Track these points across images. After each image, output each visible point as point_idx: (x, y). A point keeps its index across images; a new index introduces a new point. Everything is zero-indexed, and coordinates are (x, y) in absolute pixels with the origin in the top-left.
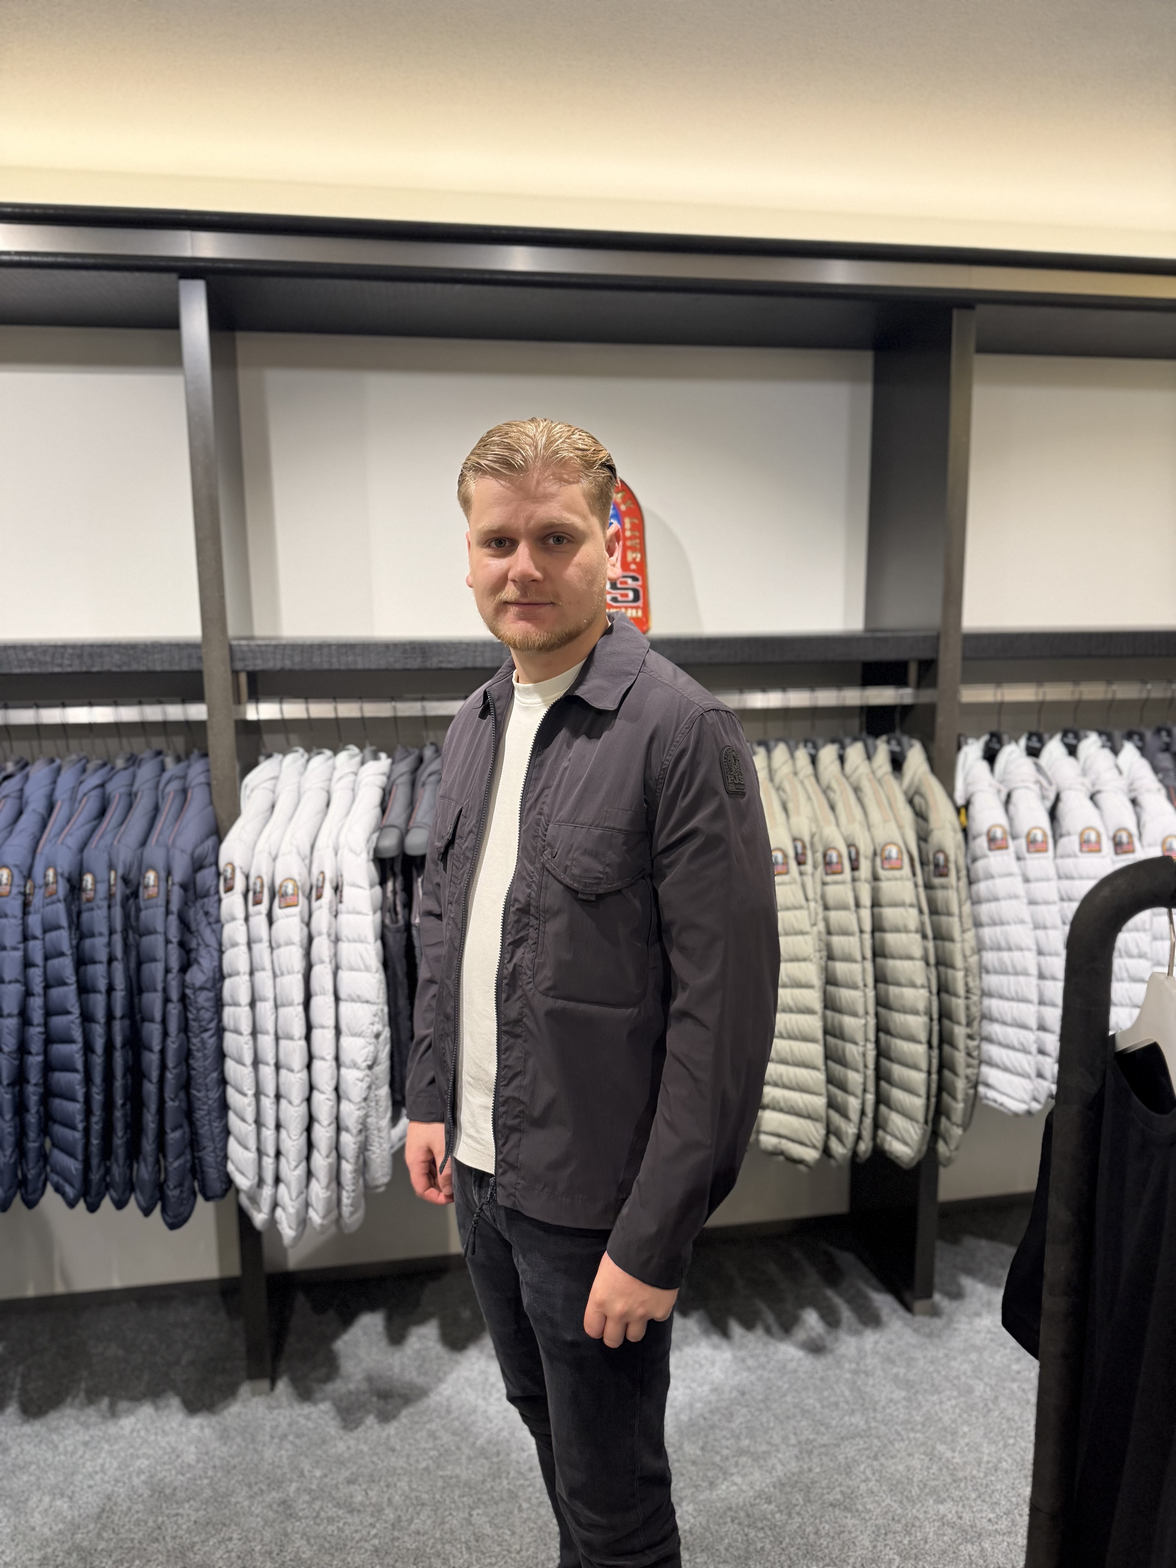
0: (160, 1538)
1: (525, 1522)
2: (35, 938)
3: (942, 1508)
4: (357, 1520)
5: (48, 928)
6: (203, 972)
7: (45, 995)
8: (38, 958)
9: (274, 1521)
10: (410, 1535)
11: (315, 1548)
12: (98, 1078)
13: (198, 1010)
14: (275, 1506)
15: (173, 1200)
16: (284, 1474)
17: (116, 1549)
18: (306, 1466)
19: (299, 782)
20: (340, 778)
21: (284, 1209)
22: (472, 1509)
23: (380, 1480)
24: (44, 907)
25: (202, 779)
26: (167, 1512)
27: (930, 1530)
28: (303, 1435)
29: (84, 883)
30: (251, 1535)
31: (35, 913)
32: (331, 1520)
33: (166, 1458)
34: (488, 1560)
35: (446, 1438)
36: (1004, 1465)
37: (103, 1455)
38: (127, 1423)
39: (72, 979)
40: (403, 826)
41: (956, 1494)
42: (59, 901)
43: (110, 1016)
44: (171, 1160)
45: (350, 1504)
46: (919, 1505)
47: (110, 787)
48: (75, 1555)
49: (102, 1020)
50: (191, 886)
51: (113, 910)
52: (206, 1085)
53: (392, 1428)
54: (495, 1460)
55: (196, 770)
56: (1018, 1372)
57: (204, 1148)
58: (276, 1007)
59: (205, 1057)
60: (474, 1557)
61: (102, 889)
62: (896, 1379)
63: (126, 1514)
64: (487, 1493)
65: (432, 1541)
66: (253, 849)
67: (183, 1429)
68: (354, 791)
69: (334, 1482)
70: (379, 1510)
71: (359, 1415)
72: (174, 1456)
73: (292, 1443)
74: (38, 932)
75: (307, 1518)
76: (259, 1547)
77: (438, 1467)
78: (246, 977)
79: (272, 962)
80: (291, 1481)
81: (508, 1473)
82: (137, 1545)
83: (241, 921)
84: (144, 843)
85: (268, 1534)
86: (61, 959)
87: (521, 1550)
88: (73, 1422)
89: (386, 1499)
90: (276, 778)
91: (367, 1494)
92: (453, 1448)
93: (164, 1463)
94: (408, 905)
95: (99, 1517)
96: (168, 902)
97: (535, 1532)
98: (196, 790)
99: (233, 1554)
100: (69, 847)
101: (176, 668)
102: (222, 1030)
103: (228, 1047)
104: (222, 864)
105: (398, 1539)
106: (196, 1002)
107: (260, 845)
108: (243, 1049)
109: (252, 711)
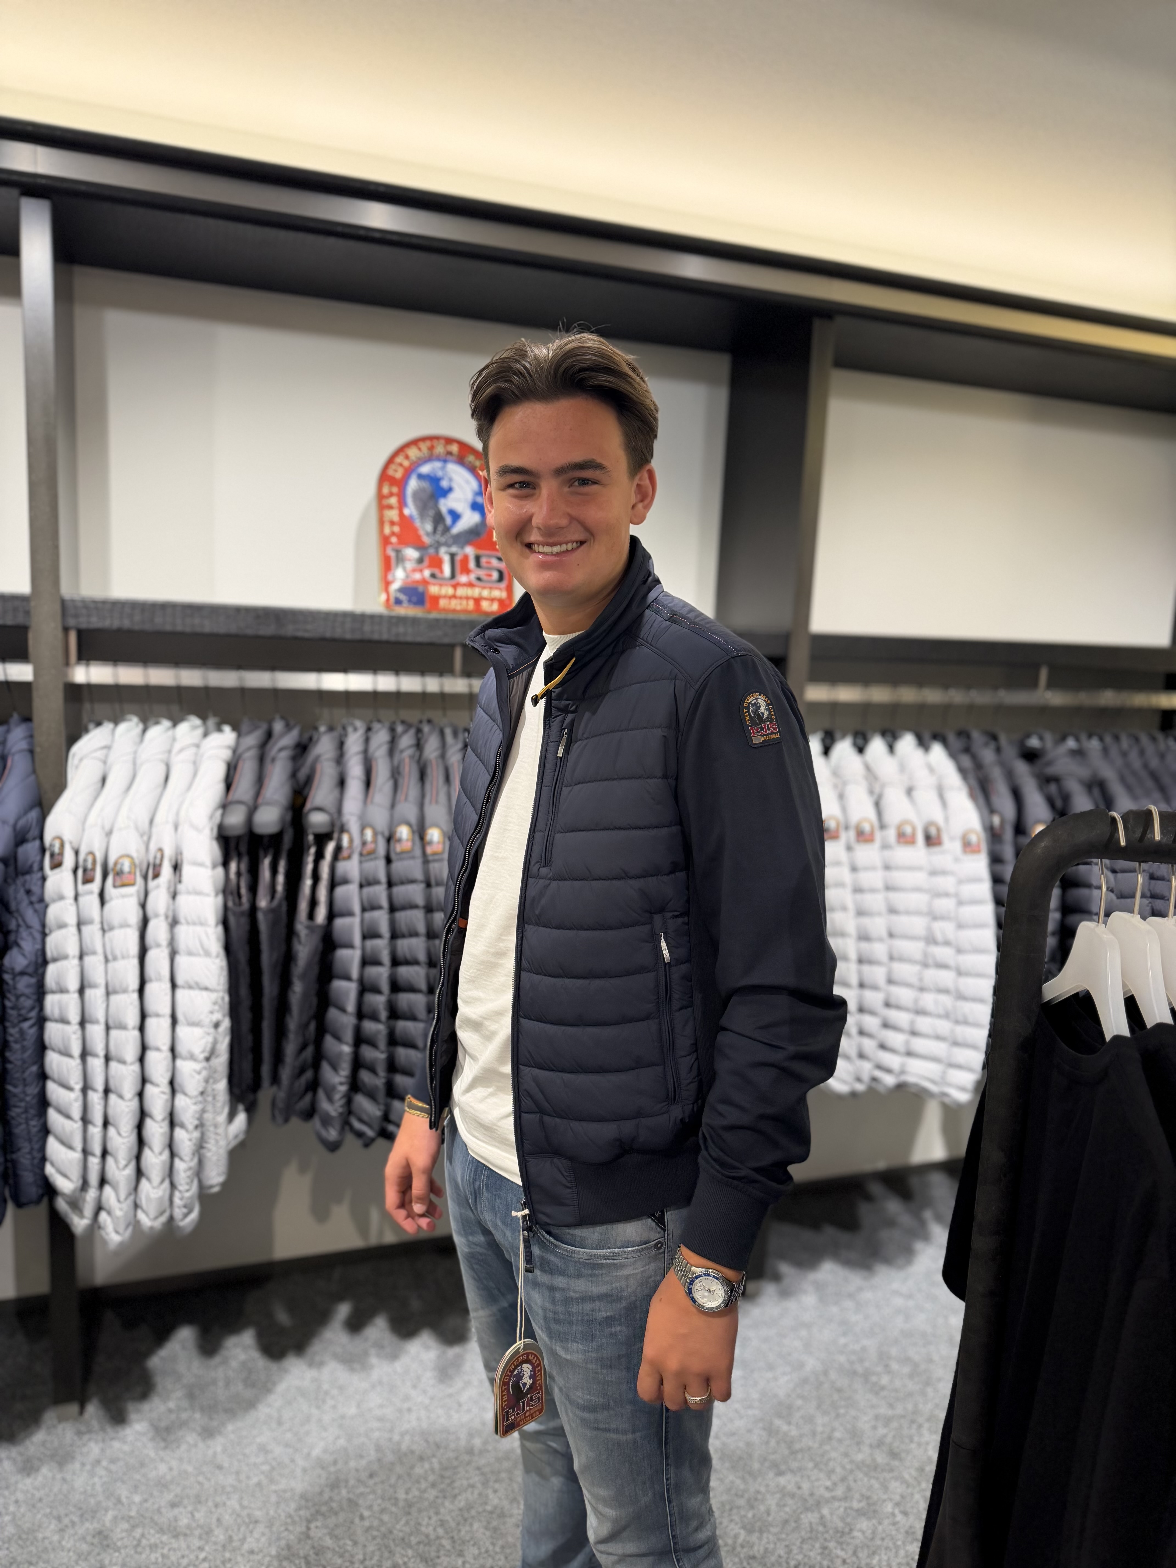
1: (368, 1530)
3: (782, 1480)
4: (183, 1545)
6: (24, 955)
9: (89, 1553)
10: (243, 1555)
13: (18, 997)
14: (89, 1538)
16: (99, 1503)
18: (123, 1492)
19: (136, 754)
20: (181, 750)
21: (109, 1213)
22: (309, 1521)
23: (207, 1500)
25: (24, 745)
27: (772, 1502)
28: (118, 1459)
32: (153, 1547)
35: (278, 1450)
36: (837, 1435)
40: (251, 802)
41: (794, 1465)
45: (175, 1529)
46: (759, 1480)
50: (12, 862)
52: (24, 1080)
53: (217, 1445)
55: (17, 735)
56: (846, 1345)
57: (19, 1149)
58: (108, 994)
59: (24, 1049)
64: (326, 1503)
65: (267, 1559)
66: (83, 822)
68: (196, 765)
69: (156, 1506)
70: (207, 1532)
71: (180, 1433)
73: (106, 1469)
75: (126, 1547)
77: (272, 1481)
78: (76, 962)
79: (104, 946)
80: (107, 1510)
81: (347, 1481)
83: (70, 900)
87: (365, 1559)
89: (214, 1520)
90: (108, 748)
91: (193, 1516)
92: (286, 1461)
94: (253, 888)
97: (379, 1540)
98: (17, 757)
102: (42, 1020)
103: (50, 1038)
104: (48, 838)
105: (230, 1560)
106: (15, 988)
107: (91, 819)
108: (69, 1039)
109: (81, 674)
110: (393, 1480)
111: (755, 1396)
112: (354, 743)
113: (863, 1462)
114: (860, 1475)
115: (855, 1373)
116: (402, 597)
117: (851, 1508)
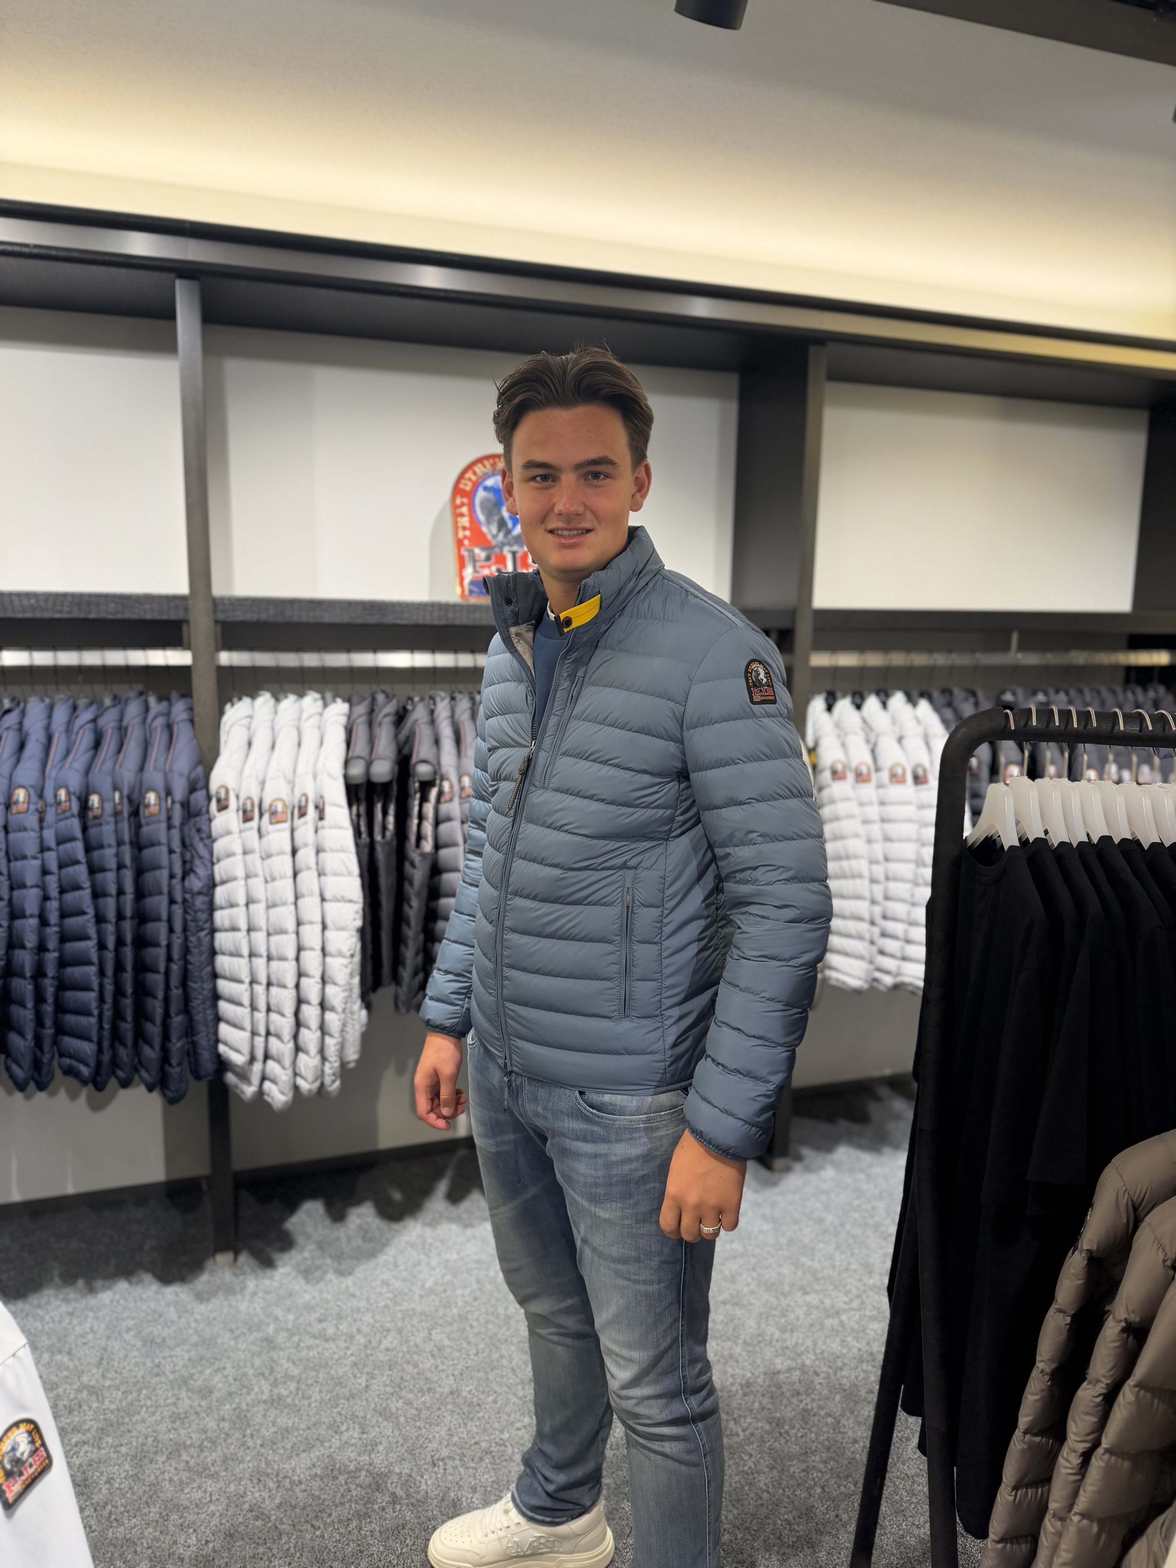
0: (161, 1373)
1: (477, 1334)
2: (49, 849)
3: (808, 1298)
4: (333, 1346)
5: (61, 841)
6: (199, 879)
7: (60, 900)
8: (53, 866)
10: (381, 1352)
11: (301, 1368)
12: (110, 970)
13: (196, 912)
14: (258, 1343)
15: (175, 1076)
16: (261, 1320)
17: (122, 1383)
18: (279, 1313)
19: (273, 721)
20: (309, 717)
21: (272, 1081)
22: (430, 1330)
23: (346, 1317)
24: (56, 822)
25: (184, 716)
26: (161, 1355)
27: (801, 1312)
28: (271, 1291)
29: (90, 803)
30: (242, 1364)
31: (49, 827)
32: (310, 1348)
33: (150, 1318)
34: (451, 1363)
35: (398, 1284)
36: (853, 1267)
37: (89, 1320)
38: (106, 1297)
39: (87, 884)
40: (367, 758)
41: (817, 1288)
42: (73, 816)
43: (120, 917)
44: (174, 1040)
45: (325, 1335)
46: (790, 1298)
47: (101, 722)
48: (85, 1392)
49: (114, 920)
50: (189, 805)
51: (120, 825)
52: (201, 978)
53: (349, 1281)
54: (443, 1295)
55: (179, 709)
56: (859, 1206)
57: (198, 1033)
58: (268, 907)
59: (201, 953)
60: (439, 1361)
61: (109, 807)
62: (764, 1217)
63: (125, 1360)
64: (442, 1318)
65: (400, 1354)
66: (241, 774)
67: (160, 1296)
68: (322, 729)
69: (307, 1322)
70: (351, 1338)
71: (318, 1273)
72: (156, 1316)
73: (263, 1298)
74: (53, 844)
75: (288, 1348)
76: (251, 1372)
77: (396, 1304)
78: (243, 883)
79: (264, 870)
80: (268, 1324)
81: (456, 1303)
82: (141, 1380)
83: (236, 835)
84: (142, 768)
85: (257, 1362)
86: (76, 868)
88: (53, 1300)
89: (354, 1329)
90: (251, 717)
91: (337, 1328)
92: (406, 1290)
93: (149, 1321)
94: (370, 826)
95: (99, 1364)
96: (169, 818)
98: (181, 725)
99: (231, 1379)
100: (77, 771)
101: (165, 617)
102: (213, 931)
103: (220, 944)
104: (214, 786)
105: (371, 1355)
106: (194, 905)
107: (247, 771)
108: (240, 943)
109: (225, 658)
110: (493, 1301)
111: (783, 1241)
112: (443, 708)
113: (874, 1285)
114: (871, 1294)
115: (867, 1225)
116: (475, 589)
117: (865, 1315)
